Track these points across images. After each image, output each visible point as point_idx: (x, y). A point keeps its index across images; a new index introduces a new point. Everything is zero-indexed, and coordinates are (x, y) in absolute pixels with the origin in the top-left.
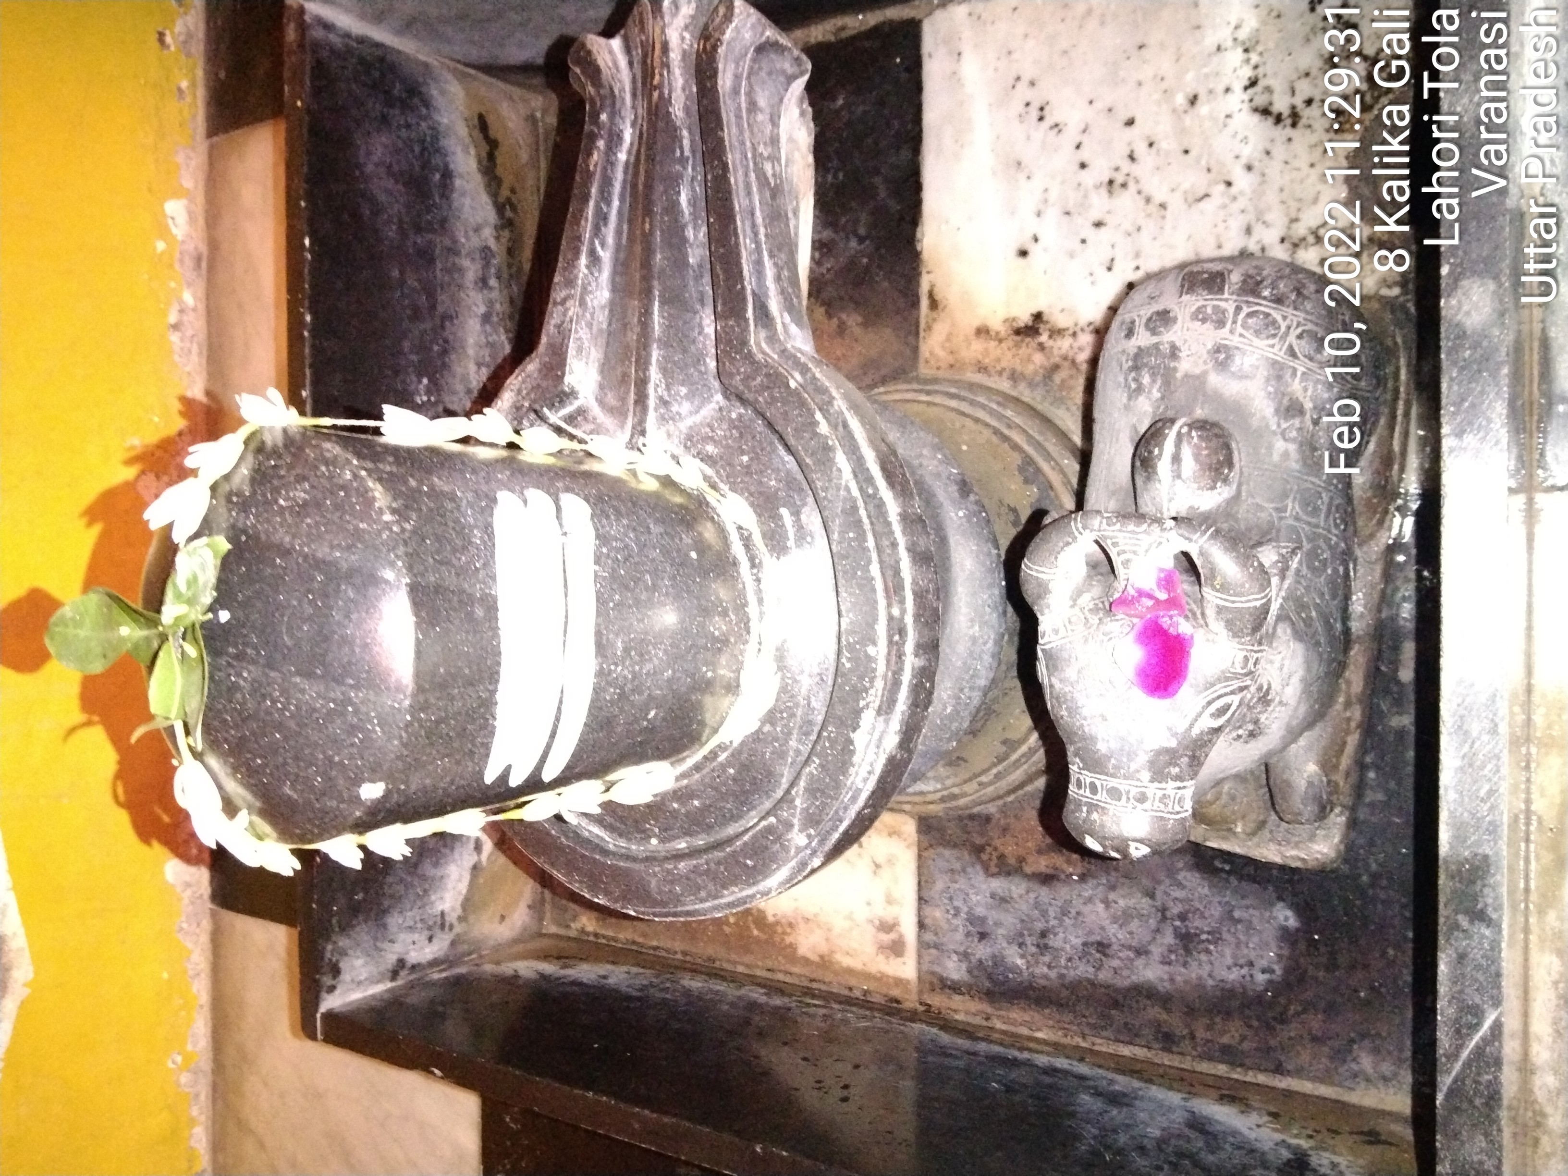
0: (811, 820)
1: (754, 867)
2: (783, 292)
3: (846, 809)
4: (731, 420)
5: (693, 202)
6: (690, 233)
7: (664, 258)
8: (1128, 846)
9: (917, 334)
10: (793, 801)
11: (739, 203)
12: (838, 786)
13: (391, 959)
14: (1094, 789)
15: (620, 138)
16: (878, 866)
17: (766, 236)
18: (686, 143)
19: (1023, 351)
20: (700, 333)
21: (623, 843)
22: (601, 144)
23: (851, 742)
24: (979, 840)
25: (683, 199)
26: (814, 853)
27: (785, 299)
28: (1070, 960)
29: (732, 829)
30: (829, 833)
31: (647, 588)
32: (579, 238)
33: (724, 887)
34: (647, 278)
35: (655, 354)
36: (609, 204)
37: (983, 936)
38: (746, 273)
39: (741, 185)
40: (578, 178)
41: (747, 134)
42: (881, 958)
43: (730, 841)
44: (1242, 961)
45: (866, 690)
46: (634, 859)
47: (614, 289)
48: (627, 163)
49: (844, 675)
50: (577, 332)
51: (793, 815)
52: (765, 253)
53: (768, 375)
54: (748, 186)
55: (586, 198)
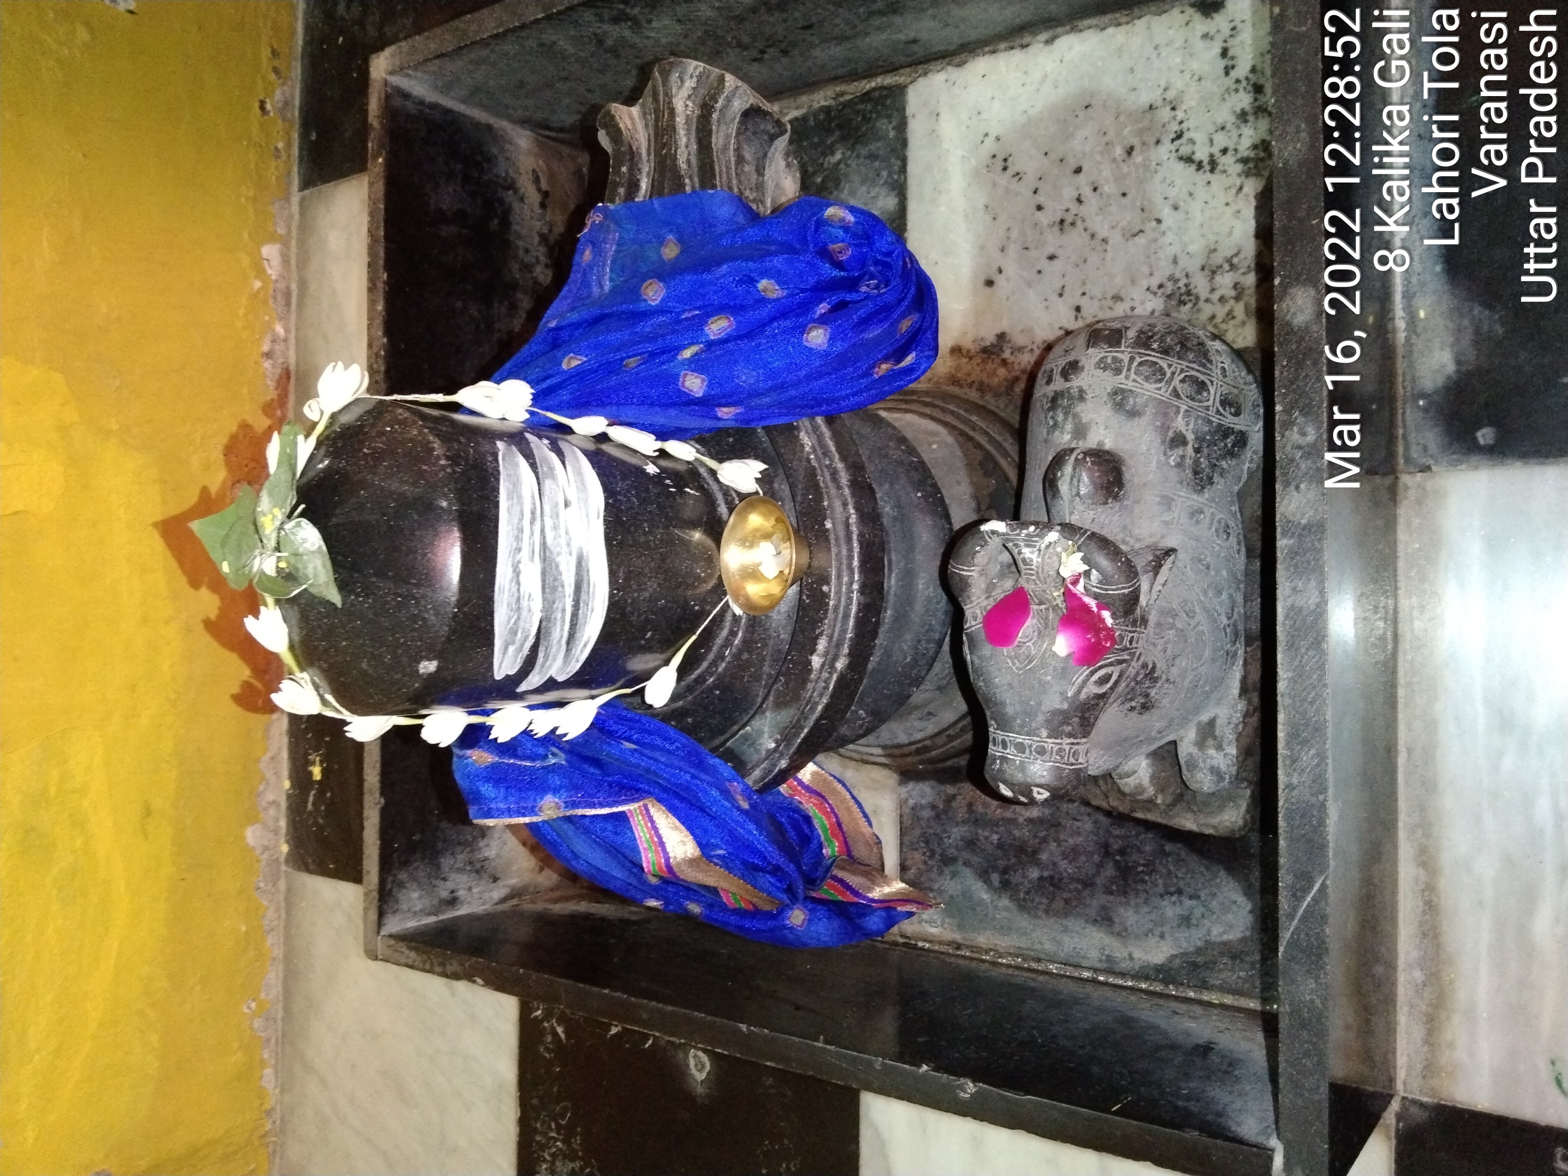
8: (1032, 790)
15: (637, 185)
19: (990, 366)
23: (810, 663)
26: (781, 756)
29: (717, 741)
30: (792, 738)
41: (735, 183)
45: (821, 620)
49: (803, 609)
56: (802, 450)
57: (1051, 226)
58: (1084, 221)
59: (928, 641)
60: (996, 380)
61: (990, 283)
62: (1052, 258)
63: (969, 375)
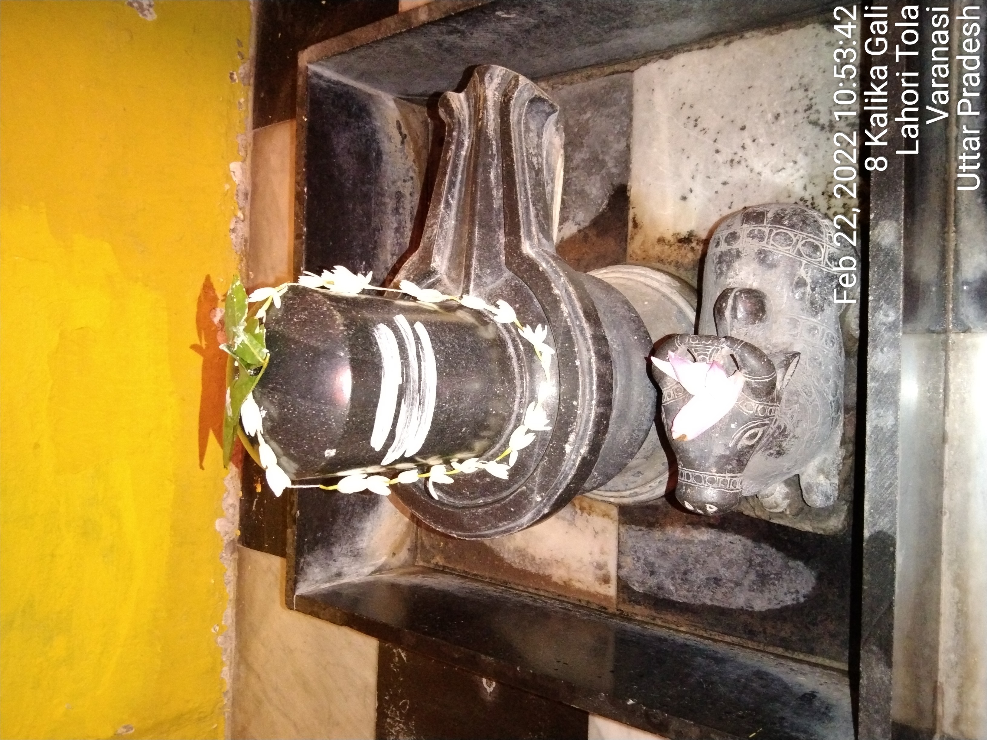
0: (543, 488)
1: (515, 511)
2: (539, 222)
3: (561, 483)
4: (512, 286)
5: (496, 178)
6: (494, 192)
7: (481, 205)
8: (706, 506)
9: (626, 241)
10: (534, 478)
11: (518, 178)
12: (557, 471)
13: (334, 570)
14: (688, 477)
15: (463, 144)
16: (597, 533)
17: (532, 195)
18: (494, 147)
19: (683, 251)
20: (498, 243)
21: (452, 500)
22: (453, 147)
23: (564, 449)
24: (651, 519)
25: (492, 175)
26: (545, 506)
27: (540, 226)
28: (699, 587)
29: (504, 494)
30: (552, 495)
31: (463, 368)
32: (440, 194)
33: (500, 521)
34: (473, 215)
35: (475, 254)
36: (456, 177)
37: (652, 573)
38: (520, 213)
39: (520, 170)
40: (441, 164)
41: (524, 144)
42: (597, 583)
43: (504, 499)
44: (793, 590)
45: (572, 423)
46: (457, 508)
47: (457, 220)
48: (466, 156)
49: (561, 415)
50: (438, 241)
51: (535, 486)
52: (531, 204)
53: (529, 264)
54: (523, 169)
55: (445, 174)
56: (562, 316)
57: (725, 163)
58: (746, 161)
59: (639, 430)
60: (686, 261)
61: (684, 198)
62: (725, 183)
63: (669, 256)
